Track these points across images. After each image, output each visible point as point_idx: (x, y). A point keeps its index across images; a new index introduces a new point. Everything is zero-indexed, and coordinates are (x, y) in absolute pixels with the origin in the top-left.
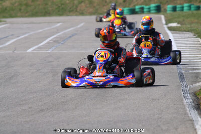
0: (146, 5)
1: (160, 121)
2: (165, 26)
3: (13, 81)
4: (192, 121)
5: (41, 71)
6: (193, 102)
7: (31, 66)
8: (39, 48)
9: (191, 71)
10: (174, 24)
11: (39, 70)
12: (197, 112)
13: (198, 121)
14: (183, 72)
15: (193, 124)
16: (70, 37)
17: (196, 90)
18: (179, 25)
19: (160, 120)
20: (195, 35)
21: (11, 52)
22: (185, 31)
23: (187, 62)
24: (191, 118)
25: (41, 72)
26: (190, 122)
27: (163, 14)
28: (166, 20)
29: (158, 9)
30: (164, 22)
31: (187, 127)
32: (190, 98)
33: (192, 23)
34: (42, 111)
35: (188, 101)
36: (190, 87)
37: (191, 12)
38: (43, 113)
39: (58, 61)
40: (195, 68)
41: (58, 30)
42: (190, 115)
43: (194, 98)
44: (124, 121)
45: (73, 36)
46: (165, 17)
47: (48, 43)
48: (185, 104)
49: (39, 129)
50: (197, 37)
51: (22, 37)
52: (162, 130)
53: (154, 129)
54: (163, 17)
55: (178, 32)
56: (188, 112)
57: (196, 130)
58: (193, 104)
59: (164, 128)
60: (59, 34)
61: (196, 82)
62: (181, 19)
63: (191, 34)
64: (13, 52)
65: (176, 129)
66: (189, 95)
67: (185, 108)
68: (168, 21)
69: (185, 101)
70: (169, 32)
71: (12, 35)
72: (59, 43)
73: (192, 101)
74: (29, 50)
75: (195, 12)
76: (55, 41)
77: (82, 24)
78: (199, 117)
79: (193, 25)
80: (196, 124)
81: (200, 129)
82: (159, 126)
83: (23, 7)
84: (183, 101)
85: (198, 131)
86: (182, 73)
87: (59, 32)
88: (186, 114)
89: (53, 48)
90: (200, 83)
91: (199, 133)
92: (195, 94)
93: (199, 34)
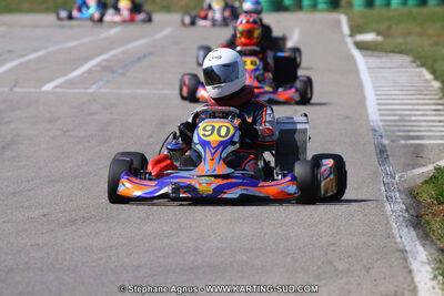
1: (334, 251)
2: (349, 41)
3: (8, 154)
4: (403, 251)
5: (71, 133)
6: (407, 211)
7: (50, 122)
8: (70, 83)
9: (403, 142)
10: (369, 37)
11: (68, 131)
12: (413, 233)
13: (417, 252)
14: (386, 142)
15: (405, 259)
16: (139, 59)
17: (413, 184)
18: (380, 38)
19: (332, 248)
20: (414, 62)
21: (7, 89)
22: (393, 52)
23: (395, 121)
24: (401, 246)
25: (71, 136)
26: (397, 254)
27: (346, 14)
28: (351, 27)
29: (335, 2)
30: (346, 30)
31: (391, 266)
32: (399, 200)
33: (408, 34)
34: (73, 221)
35: (396, 208)
36: (401, 177)
37: (405, 10)
38: (74, 228)
39: (111, 113)
40: (412, 134)
41: (111, 44)
42: (399, 240)
43: (409, 201)
44: (252, 249)
45: (144, 57)
46: (350, 20)
47: (89, 72)
48: (389, 213)
49: (65, 263)
50: (418, 66)
51: (32, 56)
52: (336, 270)
53: (319, 267)
54: (343, 19)
55: (376, 53)
56: (395, 231)
57: (410, 271)
58: (406, 215)
59: (341, 267)
60: (114, 52)
61: (414, 167)
62: (383, 26)
63: (406, 59)
64: (11, 89)
65: (368, 270)
66: (397, 195)
67: (388, 223)
68: (356, 29)
69: (388, 208)
70: (357, 54)
71: (10, 52)
72: (113, 72)
73: (404, 207)
74: (48, 87)
75: (416, 10)
76: (106, 68)
77: (166, 32)
78: (417, 243)
79: (410, 39)
80: (411, 259)
81: (420, 271)
82: (330, 262)
84: (383, 206)
85: (415, 273)
86: (384, 146)
87: (114, 49)
88: (390, 236)
89: (101, 83)
90: (425, 170)
91: (417, 279)
92: (412, 194)
93: (423, 60)
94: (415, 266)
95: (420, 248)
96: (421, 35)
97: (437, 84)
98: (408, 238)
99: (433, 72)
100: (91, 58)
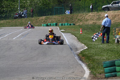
0: (52, 23)
3: (11, 49)
4: (80, 64)
5: (20, 46)
7: (16, 44)
8: (17, 38)
9: (74, 47)
14: (71, 47)
15: (81, 66)
16: (27, 34)
28: (59, 29)
29: (56, 25)
33: (69, 30)
34: (25, 60)
36: (75, 52)
39: (25, 43)
46: (59, 28)
47: (20, 36)
51: (10, 34)
57: (83, 68)
62: (65, 28)
63: (70, 34)
64: (8, 39)
67: (76, 60)
69: (75, 58)
70: (62, 33)
71: (6, 33)
72: (24, 36)
74: (14, 39)
76: (22, 35)
79: (70, 31)
83: (8, 23)
88: (77, 62)
89: (22, 38)
90: (79, 51)
91: (84, 69)
92: (78, 55)
93: (73, 34)
94: (83, 67)
95: (83, 64)
96: (71, 30)
97: (76, 38)
98: (80, 62)
99: (75, 36)
100: (19, 34)
